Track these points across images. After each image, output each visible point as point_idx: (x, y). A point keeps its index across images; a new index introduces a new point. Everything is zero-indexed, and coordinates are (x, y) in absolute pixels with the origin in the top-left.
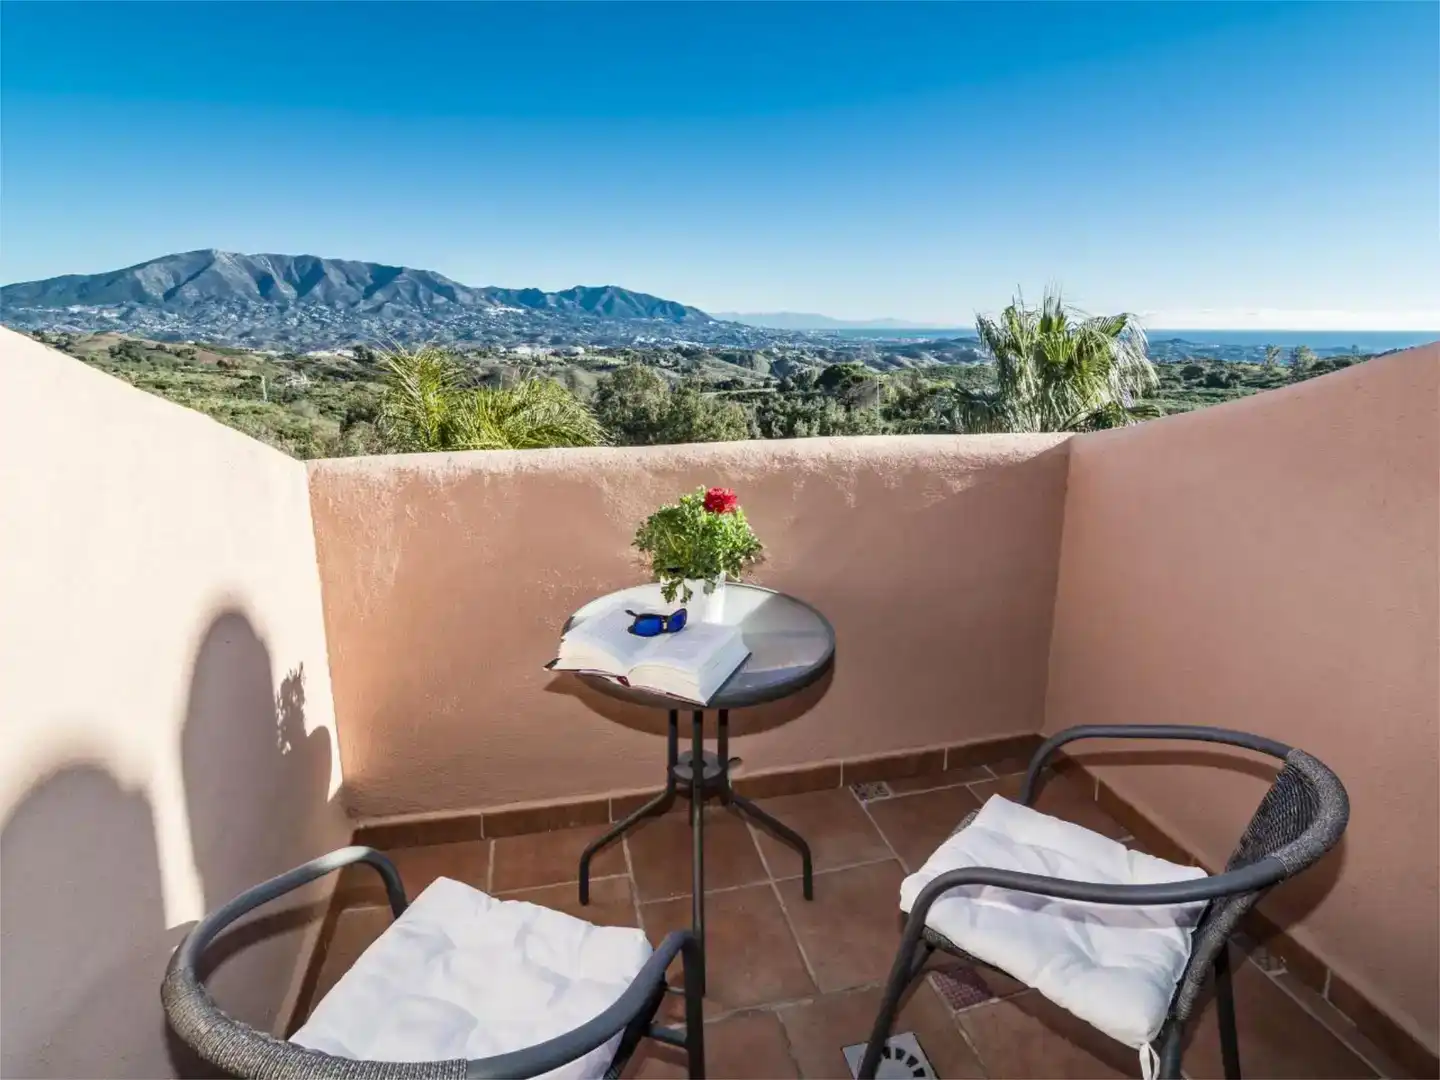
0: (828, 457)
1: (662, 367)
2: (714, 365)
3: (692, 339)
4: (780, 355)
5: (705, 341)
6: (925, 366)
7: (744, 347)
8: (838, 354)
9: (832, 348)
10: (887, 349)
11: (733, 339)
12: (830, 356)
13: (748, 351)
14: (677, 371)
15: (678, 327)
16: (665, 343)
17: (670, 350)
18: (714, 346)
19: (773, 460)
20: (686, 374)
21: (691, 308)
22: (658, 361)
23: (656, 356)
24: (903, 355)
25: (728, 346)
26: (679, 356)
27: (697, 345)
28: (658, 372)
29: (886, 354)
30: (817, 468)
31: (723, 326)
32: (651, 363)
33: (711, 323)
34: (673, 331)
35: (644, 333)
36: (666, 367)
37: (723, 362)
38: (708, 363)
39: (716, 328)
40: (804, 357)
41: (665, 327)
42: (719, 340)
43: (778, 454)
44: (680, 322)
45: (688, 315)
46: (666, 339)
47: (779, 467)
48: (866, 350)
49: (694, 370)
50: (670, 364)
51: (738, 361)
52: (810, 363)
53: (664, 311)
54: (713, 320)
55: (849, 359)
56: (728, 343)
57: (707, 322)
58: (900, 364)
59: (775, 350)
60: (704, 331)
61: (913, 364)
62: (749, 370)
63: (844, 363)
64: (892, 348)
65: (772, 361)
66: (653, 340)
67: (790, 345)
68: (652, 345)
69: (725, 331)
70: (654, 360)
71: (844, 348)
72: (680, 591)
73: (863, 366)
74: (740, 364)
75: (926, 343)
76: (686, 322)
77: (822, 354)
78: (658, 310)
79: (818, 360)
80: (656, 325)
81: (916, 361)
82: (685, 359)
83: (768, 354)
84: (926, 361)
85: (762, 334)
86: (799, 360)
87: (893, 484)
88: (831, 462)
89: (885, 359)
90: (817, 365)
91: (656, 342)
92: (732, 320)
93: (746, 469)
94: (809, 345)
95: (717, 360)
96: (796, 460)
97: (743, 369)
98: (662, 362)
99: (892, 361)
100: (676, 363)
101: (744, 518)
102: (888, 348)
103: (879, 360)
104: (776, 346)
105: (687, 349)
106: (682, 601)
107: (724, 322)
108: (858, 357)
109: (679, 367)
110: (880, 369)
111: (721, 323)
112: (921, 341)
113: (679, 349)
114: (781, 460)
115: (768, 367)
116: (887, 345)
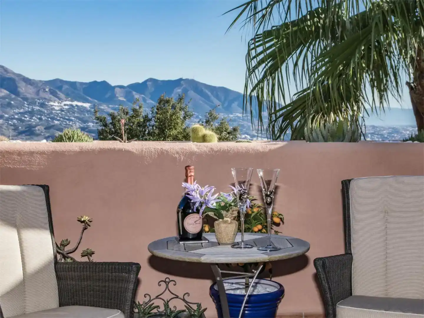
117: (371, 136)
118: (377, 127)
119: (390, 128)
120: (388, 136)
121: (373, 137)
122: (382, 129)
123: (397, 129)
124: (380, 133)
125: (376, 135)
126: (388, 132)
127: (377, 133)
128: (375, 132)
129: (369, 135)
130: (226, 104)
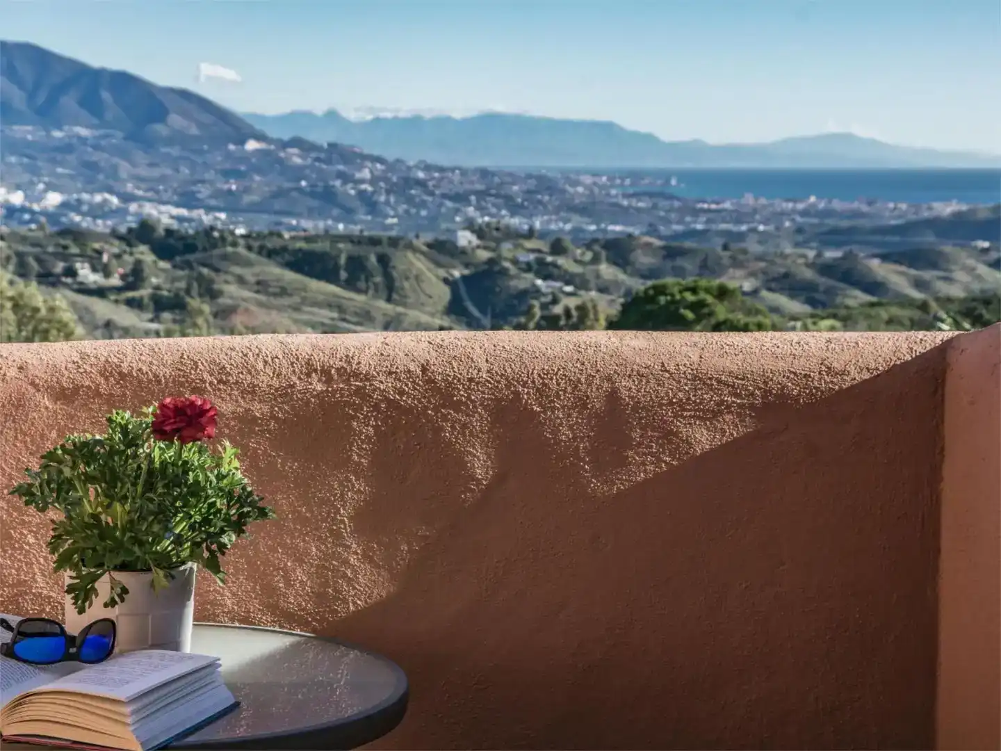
0: (424, 369)
1: (84, 290)
2: (261, 286)
3: (188, 200)
4: (484, 255)
5: (231, 204)
6: (956, 292)
7: (361, 225)
8: (671, 253)
9: (652, 231)
10: (832, 236)
11: (326, 198)
12: (644, 260)
13: (374, 242)
14: (133, 304)
15: (140, 157)
16: (98, 212)
17: (115, 234)
18: (262, 223)
19: (308, 375)
20: (166, 316)
21: (185, 95)
22: (71, 272)
23: (64, 255)
24: (885, 258)
25: (307, 224)
26: (144, 253)
27: (207, 219)
28: (73, 305)
29: (831, 254)
30: (402, 393)
31: (296, 158)
32: (47, 279)
33: (251, 145)
34: (124, 168)
35: (26, 177)
36: (100, 292)
37: (290, 276)
38: (241, 281)
39: (270, 161)
40: (561, 261)
41: (96, 157)
42: (278, 205)
43: (319, 359)
44: (148, 144)
45: (175, 120)
46: (98, 198)
47: (319, 387)
48: (764, 238)
49: (194, 303)
50: (115, 281)
51: (343, 275)
52: (581, 283)
53: (91, 105)
54: (260, 137)
55: (708, 267)
56: (311, 213)
57: (242, 142)
58: (873, 287)
59: (465, 238)
60: (227, 174)
61: (919, 284)
62: (382, 304)
63: (689, 281)
64: (851, 231)
65: (457, 274)
66: (53, 199)
67: (515, 222)
68: (52, 217)
69: (298, 173)
70: (59, 267)
71: (693, 234)
72: (103, 586)
73: (755, 293)
74: (350, 284)
75: (958, 215)
76: (170, 141)
77: (618, 251)
78: (69, 102)
79: (607, 270)
80: (66, 148)
81: (927, 275)
82: (163, 264)
83: (443, 250)
84: (960, 276)
85: (421, 184)
86: (544, 270)
87: (565, 430)
88: (431, 381)
89: (826, 269)
90: (603, 290)
91: (65, 205)
92: (323, 138)
93: (251, 392)
94: (576, 220)
95: (275, 271)
96: (356, 375)
97: (361, 298)
98: (87, 274)
99: (847, 274)
100: (136, 277)
101: (236, 463)
102: (835, 231)
103: (809, 274)
104: (470, 226)
105: (169, 232)
106: (106, 605)
107: (297, 142)
108: (736, 263)
109: (144, 293)
110: (812, 302)
111: (284, 145)
112: (946, 209)
113: (144, 232)
114: (325, 373)
115: (445, 293)
116: (831, 222)
117: (478, 201)
118: (493, 174)
119: (529, 176)
120: (524, 200)
121: (483, 204)
122: (508, 179)
123: (550, 180)
124: (503, 192)
125: (492, 199)
126: (525, 187)
127: (493, 192)
128: (488, 189)
129: (473, 198)
130: (41, 98)
